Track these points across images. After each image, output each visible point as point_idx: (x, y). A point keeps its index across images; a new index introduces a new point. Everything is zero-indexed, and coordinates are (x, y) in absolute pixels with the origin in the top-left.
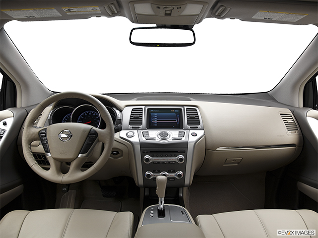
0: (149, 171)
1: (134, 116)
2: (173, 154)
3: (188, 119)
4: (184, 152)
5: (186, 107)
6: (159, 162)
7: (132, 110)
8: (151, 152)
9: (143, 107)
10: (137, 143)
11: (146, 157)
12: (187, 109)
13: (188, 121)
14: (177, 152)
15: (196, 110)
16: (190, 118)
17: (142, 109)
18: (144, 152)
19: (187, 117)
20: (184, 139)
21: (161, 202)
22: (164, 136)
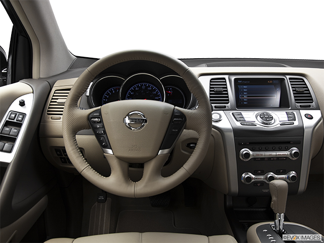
0: (247, 171)
1: (215, 89)
2: (283, 146)
3: (294, 94)
4: (299, 143)
5: (288, 77)
6: (263, 159)
7: (211, 82)
8: (250, 143)
9: (226, 77)
10: (228, 130)
11: (244, 151)
12: (290, 79)
13: (295, 97)
14: (289, 142)
15: (304, 81)
16: (296, 93)
17: (224, 79)
18: (240, 144)
19: (293, 90)
20: (296, 123)
21: (279, 220)
22: (267, 119)
